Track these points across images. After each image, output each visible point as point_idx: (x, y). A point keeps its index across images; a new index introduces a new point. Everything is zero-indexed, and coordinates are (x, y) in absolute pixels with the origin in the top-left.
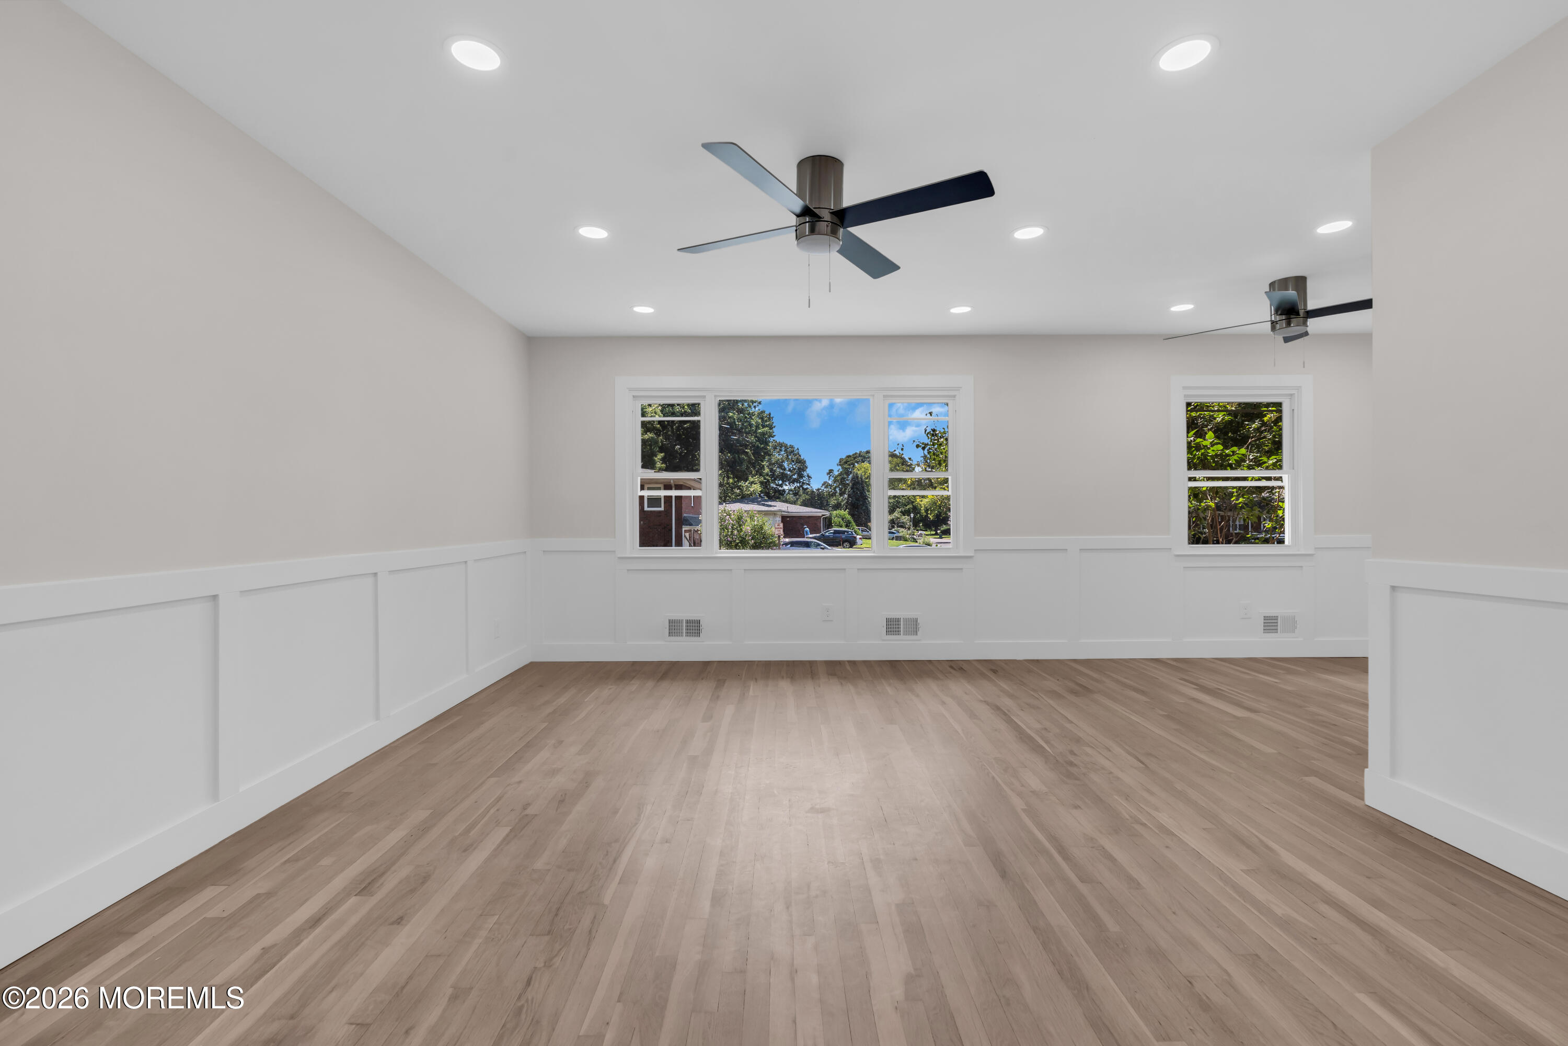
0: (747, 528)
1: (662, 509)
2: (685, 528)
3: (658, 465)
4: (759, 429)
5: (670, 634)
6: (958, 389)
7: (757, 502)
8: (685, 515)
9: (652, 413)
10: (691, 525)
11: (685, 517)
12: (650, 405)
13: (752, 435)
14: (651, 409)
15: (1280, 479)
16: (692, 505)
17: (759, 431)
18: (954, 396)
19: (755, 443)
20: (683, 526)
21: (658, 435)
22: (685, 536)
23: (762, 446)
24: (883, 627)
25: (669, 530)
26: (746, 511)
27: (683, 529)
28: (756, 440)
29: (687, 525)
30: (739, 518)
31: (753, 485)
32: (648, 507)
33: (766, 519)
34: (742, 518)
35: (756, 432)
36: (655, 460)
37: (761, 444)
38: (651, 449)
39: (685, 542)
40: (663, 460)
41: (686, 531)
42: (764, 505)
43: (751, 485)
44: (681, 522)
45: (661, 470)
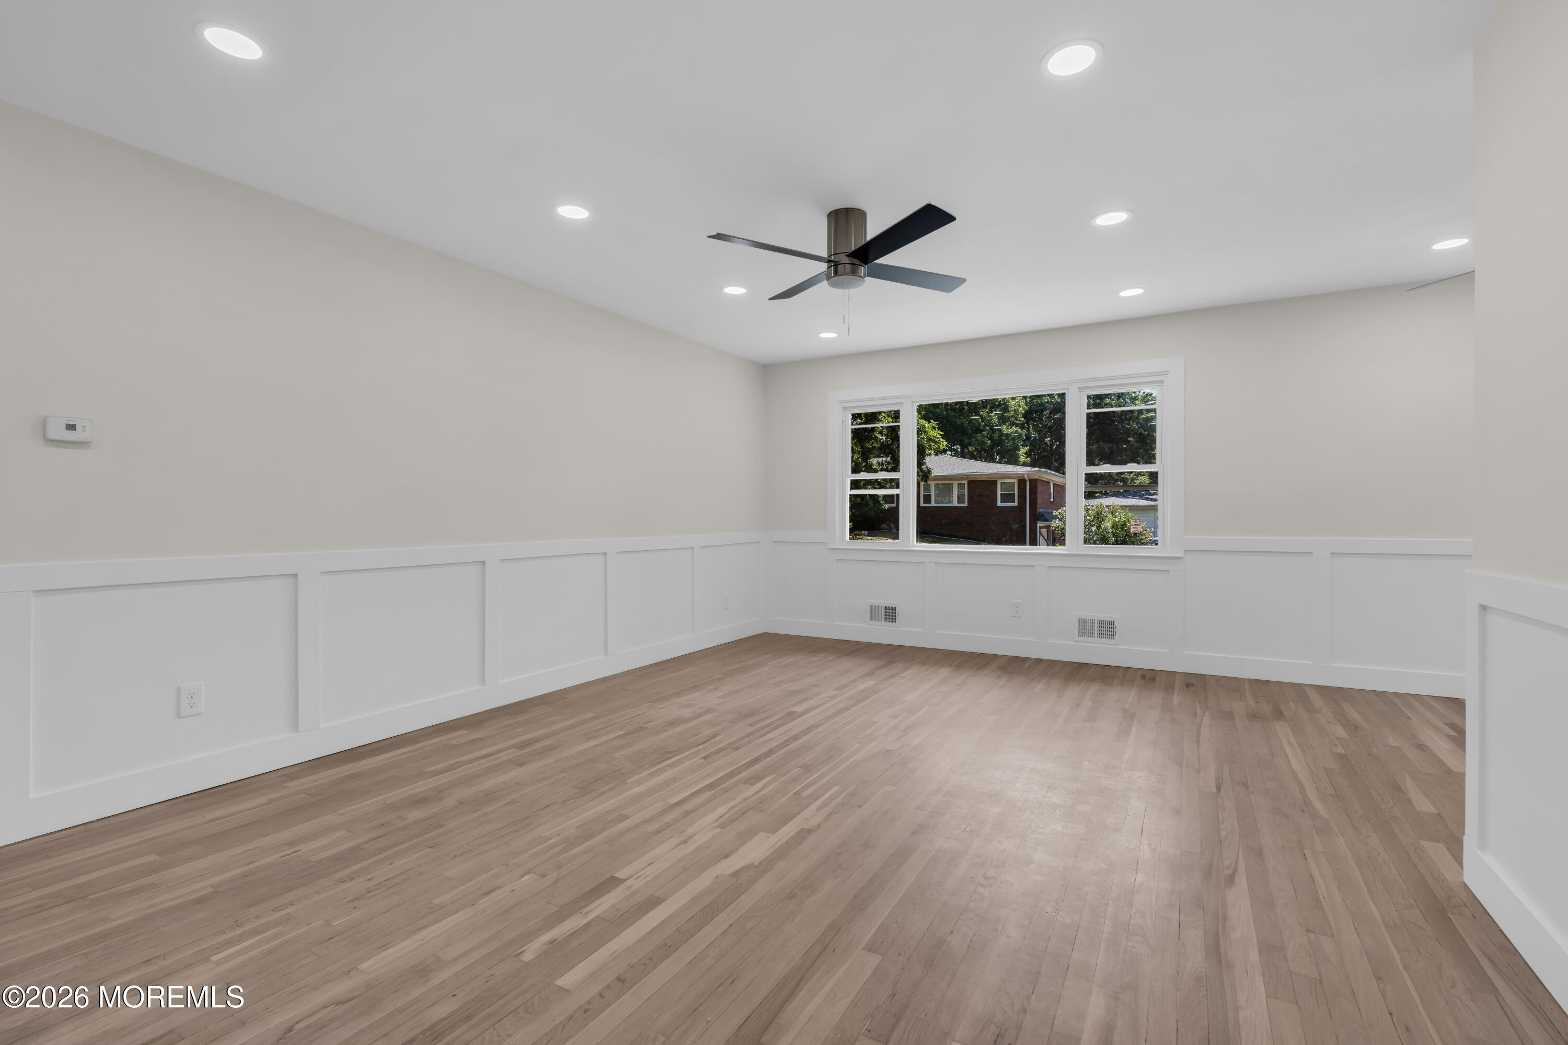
0: (1108, 524)
1: (1016, 504)
2: (1040, 524)
3: (1022, 459)
4: (1142, 414)
5: (871, 618)
6: (1165, 373)
7: (1139, 496)
8: (1041, 510)
9: (1015, 406)
10: (1046, 520)
11: (1040, 512)
12: (1013, 399)
13: (1133, 422)
14: (1014, 403)
16: (1052, 500)
17: (1143, 416)
18: (1162, 381)
19: (1137, 430)
20: (1038, 522)
21: (1022, 428)
22: (1040, 532)
23: (1146, 433)
25: (1023, 526)
26: (1107, 506)
27: (1038, 525)
28: (1138, 427)
29: (1042, 521)
30: (1097, 513)
31: (1140, 477)
32: (1001, 502)
33: (1130, 514)
34: (1101, 513)
35: (1137, 418)
36: (1018, 454)
37: (1145, 431)
38: (1014, 443)
39: (1040, 539)
40: (1028, 454)
41: (1041, 527)
42: (1147, 499)
43: (1138, 477)
44: (1036, 517)
45: (1024, 464)
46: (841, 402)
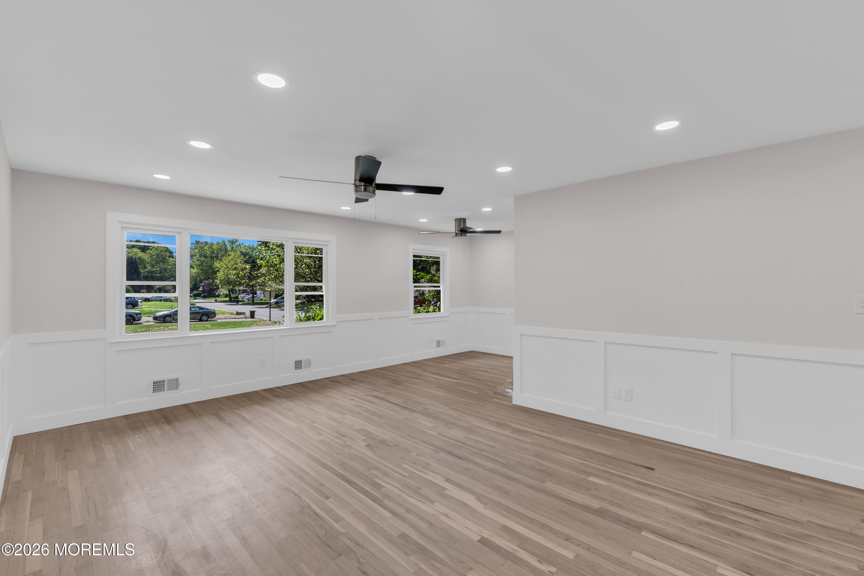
5: (154, 391)
6: (329, 242)
15: (439, 287)
18: (326, 245)
24: (293, 366)
46: (120, 222)
